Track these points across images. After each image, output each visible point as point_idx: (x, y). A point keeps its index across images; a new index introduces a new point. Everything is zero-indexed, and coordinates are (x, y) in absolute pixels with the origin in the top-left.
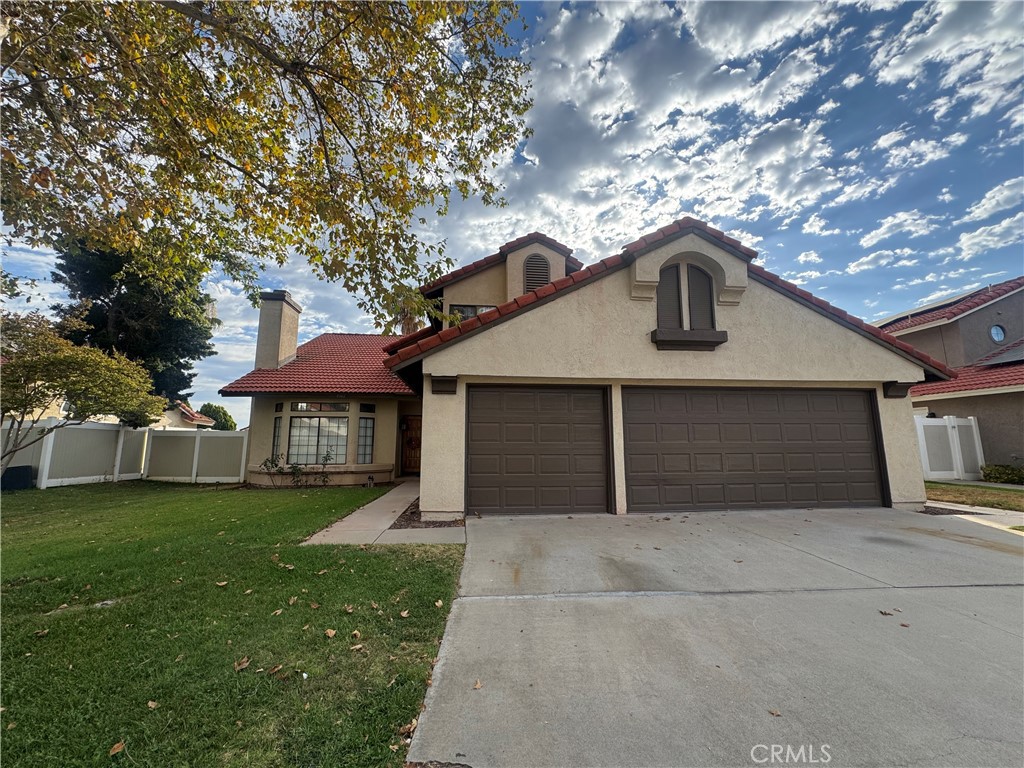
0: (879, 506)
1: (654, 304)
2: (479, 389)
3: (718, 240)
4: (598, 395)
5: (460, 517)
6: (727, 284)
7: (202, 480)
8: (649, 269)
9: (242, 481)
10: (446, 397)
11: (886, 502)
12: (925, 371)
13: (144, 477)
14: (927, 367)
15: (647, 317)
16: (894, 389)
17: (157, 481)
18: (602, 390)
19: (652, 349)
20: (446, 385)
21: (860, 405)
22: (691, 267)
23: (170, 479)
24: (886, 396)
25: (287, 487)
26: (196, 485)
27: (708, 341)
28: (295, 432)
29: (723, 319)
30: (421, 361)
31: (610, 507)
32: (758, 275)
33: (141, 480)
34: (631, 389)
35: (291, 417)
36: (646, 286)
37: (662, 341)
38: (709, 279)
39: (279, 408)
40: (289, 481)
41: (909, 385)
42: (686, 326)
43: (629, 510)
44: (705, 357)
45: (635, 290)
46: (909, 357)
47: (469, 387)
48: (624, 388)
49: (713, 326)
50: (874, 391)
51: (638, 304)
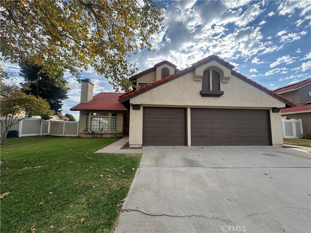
0: (268, 145)
1: (201, 82)
2: (147, 109)
3: (222, 62)
4: (183, 111)
5: (141, 146)
6: (224, 76)
7: (66, 135)
8: (200, 72)
9: (77, 136)
10: (137, 111)
11: (270, 144)
12: (286, 104)
13: (49, 134)
14: (286, 103)
15: (199, 87)
16: (275, 110)
17: (53, 136)
18: (185, 109)
19: (200, 96)
20: (136, 107)
21: (265, 114)
22: (213, 71)
23: (57, 135)
24: (273, 112)
25: (91, 138)
26: (64, 137)
27: (218, 94)
28: (93, 122)
29: (223, 87)
30: (129, 100)
31: (186, 144)
32: (234, 73)
33: (48, 135)
34: (193, 109)
35: (92, 117)
36: (199, 77)
37: (204, 94)
38: (219, 74)
39: (88, 114)
40: (91, 136)
41: (280, 109)
42: (211, 89)
43: (191, 145)
44: (217, 99)
45: (196, 78)
46: (281, 100)
47: (144, 108)
48: (191, 109)
49: (220, 89)
50: (269, 110)
51: (196, 83)
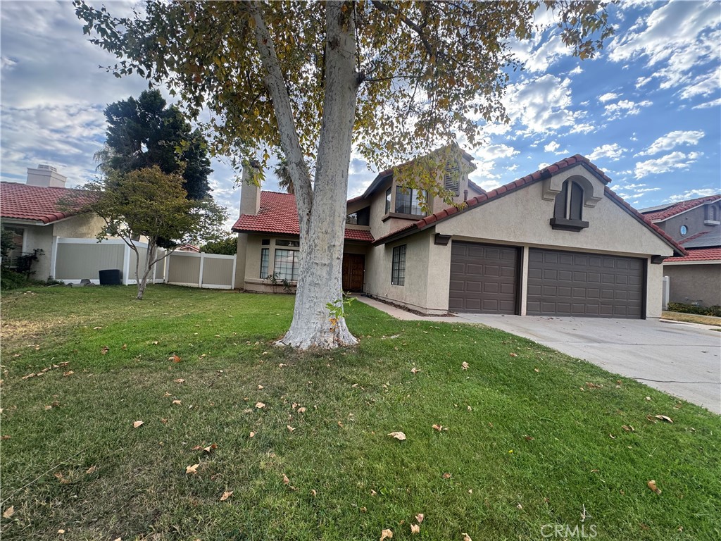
0: (639, 318)
1: (553, 203)
2: (460, 244)
3: (591, 168)
4: (513, 253)
5: (446, 313)
6: (594, 196)
7: (205, 286)
8: (556, 183)
9: (233, 288)
10: (441, 247)
11: (643, 316)
12: (674, 251)
13: (166, 282)
14: (675, 248)
15: (548, 210)
16: (656, 259)
17: (175, 285)
18: (518, 249)
19: (550, 228)
20: (441, 240)
21: (636, 266)
22: (574, 184)
23: (185, 284)
24: (652, 262)
26: (202, 288)
27: (577, 227)
28: (278, 259)
29: (587, 215)
30: (435, 226)
31: (517, 311)
32: (611, 196)
33: (163, 284)
34: (534, 249)
36: (552, 193)
37: (554, 224)
38: (582, 191)
39: (266, 242)
40: (269, 289)
41: (666, 258)
42: (568, 217)
43: (527, 314)
44: (575, 234)
45: (545, 194)
46: (668, 243)
47: (453, 241)
48: (530, 248)
49: (581, 218)
50: (646, 260)
51: (546, 202)
